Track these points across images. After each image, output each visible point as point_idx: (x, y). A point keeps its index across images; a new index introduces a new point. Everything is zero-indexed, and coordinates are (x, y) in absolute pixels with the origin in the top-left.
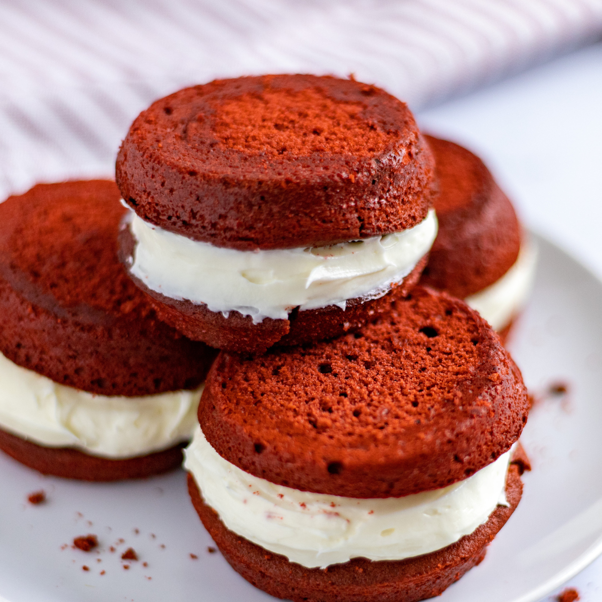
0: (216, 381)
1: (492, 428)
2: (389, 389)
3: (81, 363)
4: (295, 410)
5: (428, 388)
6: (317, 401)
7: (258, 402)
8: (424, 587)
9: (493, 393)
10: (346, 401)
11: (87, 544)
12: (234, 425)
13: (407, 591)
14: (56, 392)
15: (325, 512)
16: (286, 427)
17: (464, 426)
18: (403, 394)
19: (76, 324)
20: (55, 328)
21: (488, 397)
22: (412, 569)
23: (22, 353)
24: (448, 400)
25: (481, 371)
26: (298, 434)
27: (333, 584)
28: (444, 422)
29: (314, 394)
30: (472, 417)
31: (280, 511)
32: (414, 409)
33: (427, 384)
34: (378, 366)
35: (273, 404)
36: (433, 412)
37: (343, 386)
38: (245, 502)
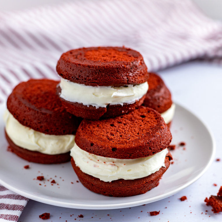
0: (80, 128)
1: (161, 141)
2: (131, 130)
3: (42, 124)
4: (103, 135)
5: (142, 130)
6: (109, 133)
7: (92, 133)
8: (140, 189)
9: (161, 131)
10: (118, 133)
11: (41, 178)
12: (85, 139)
13: (135, 190)
14: (34, 133)
15: (111, 164)
16: (100, 139)
17: (153, 139)
18: (135, 131)
19: (41, 113)
20: (35, 114)
21: (160, 132)
22: (136, 183)
23: (25, 122)
24: (148, 133)
25: (158, 126)
26: (103, 141)
27: (113, 187)
28: (146, 138)
29: (109, 131)
30: (155, 137)
31: (98, 164)
32: (138, 135)
33: (142, 129)
34: (128, 124)
35: (96, 133)
36: (143, 136)
37: (117, 129)
38: (88, 162)
